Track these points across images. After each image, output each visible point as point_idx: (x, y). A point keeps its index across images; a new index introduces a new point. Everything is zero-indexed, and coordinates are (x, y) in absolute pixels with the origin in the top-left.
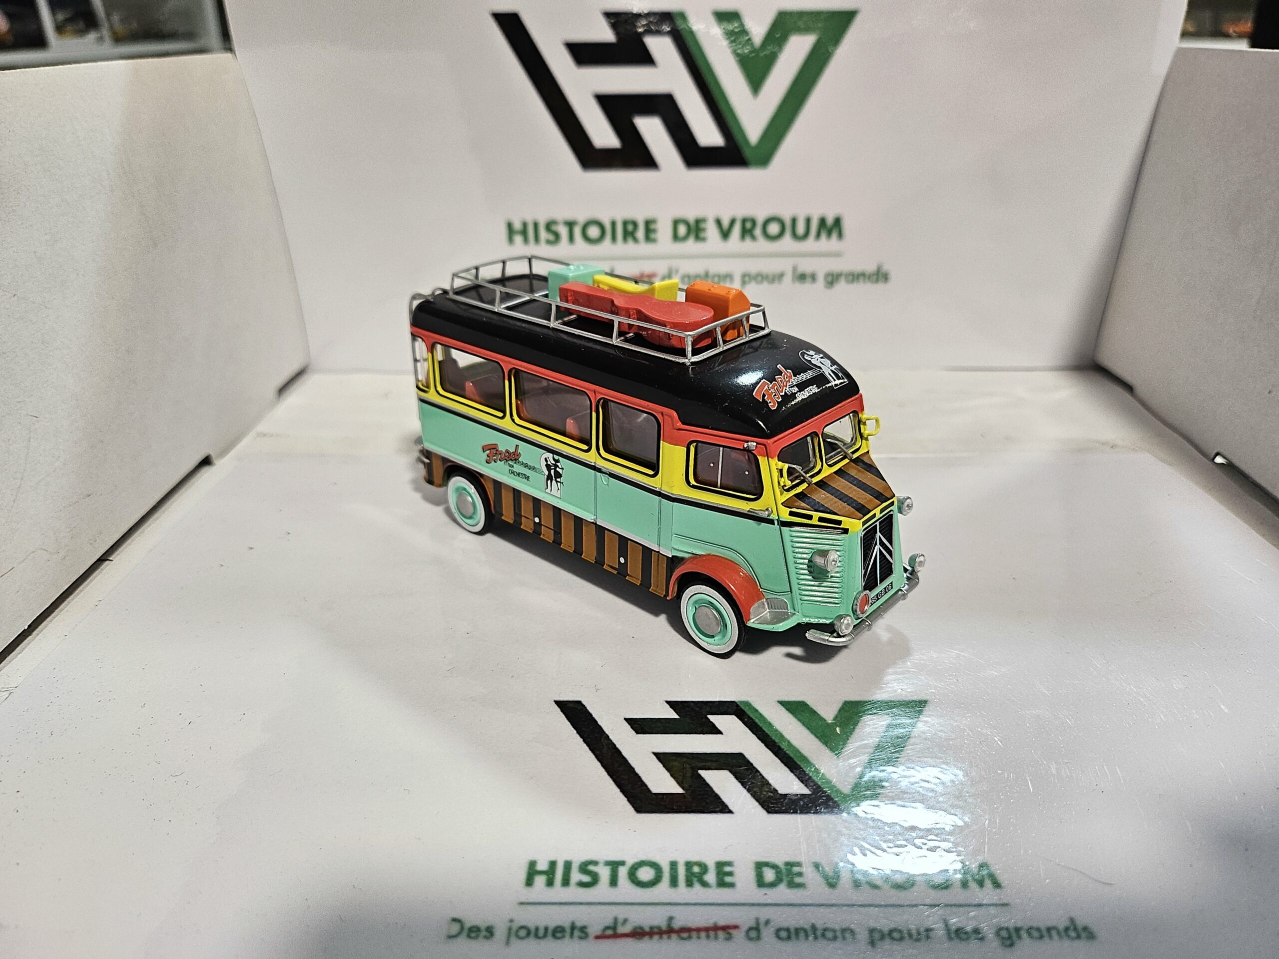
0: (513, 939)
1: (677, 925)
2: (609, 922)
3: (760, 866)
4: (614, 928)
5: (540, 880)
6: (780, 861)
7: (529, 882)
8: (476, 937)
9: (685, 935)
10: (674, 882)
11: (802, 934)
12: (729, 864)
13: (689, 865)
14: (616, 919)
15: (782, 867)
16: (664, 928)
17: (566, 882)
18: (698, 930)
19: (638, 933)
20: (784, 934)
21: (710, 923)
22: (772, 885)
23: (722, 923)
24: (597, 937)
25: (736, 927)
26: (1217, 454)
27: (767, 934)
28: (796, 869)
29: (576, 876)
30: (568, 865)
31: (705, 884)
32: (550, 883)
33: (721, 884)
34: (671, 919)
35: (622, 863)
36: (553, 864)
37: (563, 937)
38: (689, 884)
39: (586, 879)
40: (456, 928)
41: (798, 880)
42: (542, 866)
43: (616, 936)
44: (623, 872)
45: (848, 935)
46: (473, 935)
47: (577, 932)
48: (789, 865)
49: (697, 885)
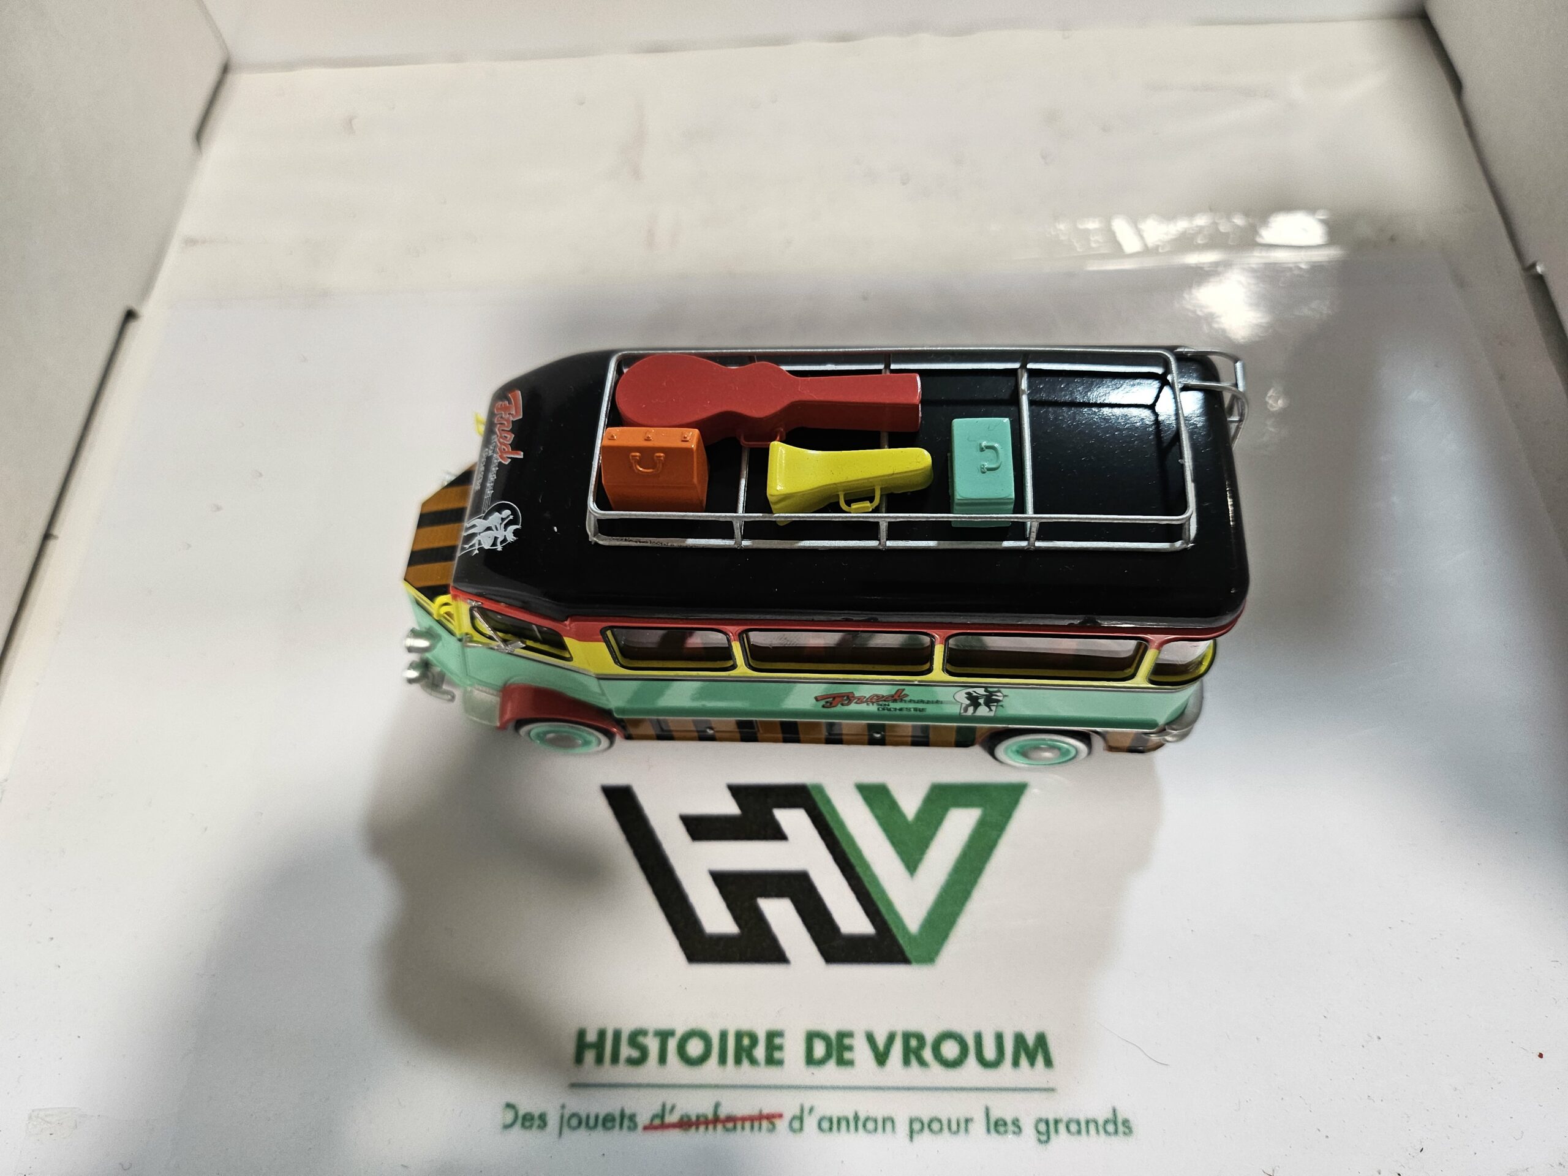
0: (565, 1130)
1: (723, 1112)
2: (656, 1108)
3: (811, 1037)
4: (662, 1116)
5: (590, 1056)
6: (831, 1031)
7: (579, 1059)
8: (531, 1127)
9: (730, 1125)
10: (723, 1060)
11: (844, 1124)
12: (780, 1034)
13: (739, 1036)
14: (664, 1106)
15: (833, 1036)
16: (710, 1116)
17: (615, 1059)
18: (744, 1119)
19: (685, 1124)
20: (825, 1125)
21: (755, 1112)
22: (822, 1062)
23: (766, 1111)
24: (646, 1128)
25: (780, 1116)
27: (811, 1123)
28: (847, 1041)
29: (626, 1051)
30: (617, 1035)
31: (753, 1061)
32: (599, 1060)
33: (771, 1061)
34: (717, 1106)
35: (671, 1033)
36: (602, 1034)
37: (613, 1127)
38: (738, 1061)
39: (635, 1054)
40: (509, 1116)
41: (847, 1055)
42: (591, 1037)
43: (664, 1126)
44: (672, 1044)
45: (889, 1125)
46: (527, 1124)
47: (626, 1123)
48: (842, 1035)
49: (745, 1062)
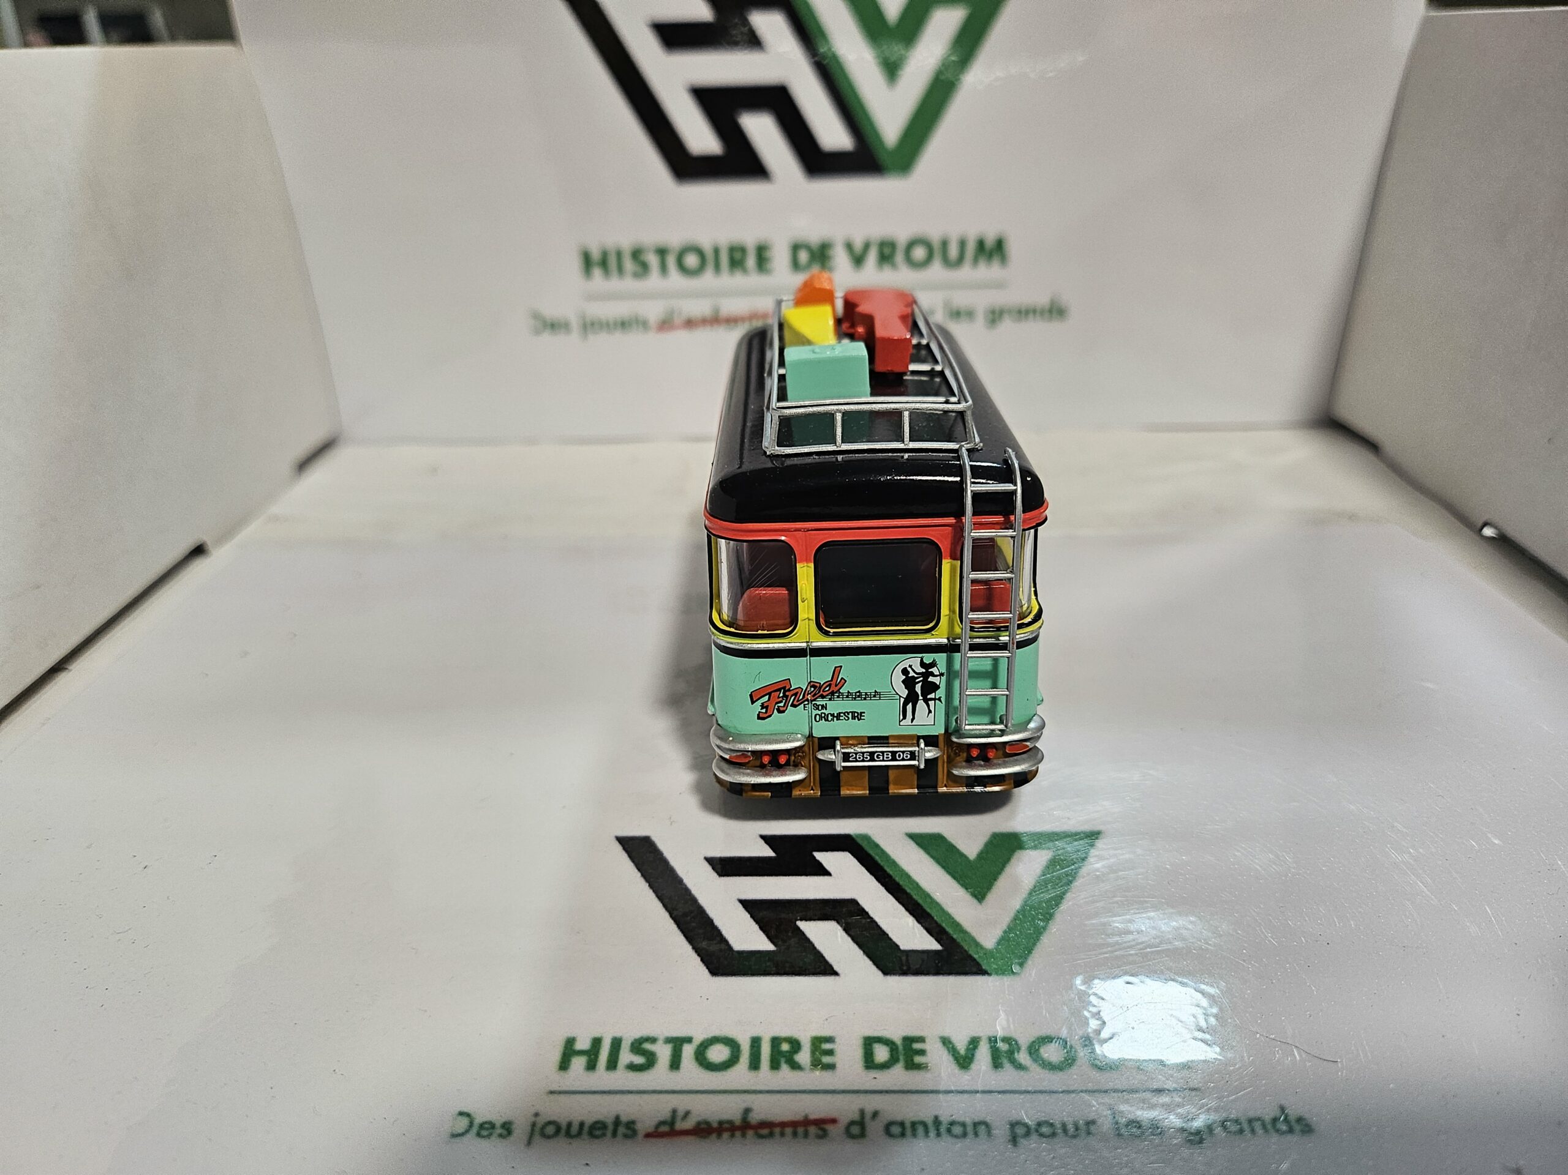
0: (537, 1138)
1: (755, 1117)
2: (665, 1114)
3: (869, 1043)
4: (672, 1123)
5: (578, 1063)
6: (896, 1036)
7: (564, 1065)
8: (489, 1136)
9: (765, 1131)
10: (755, 1065)
11: (921, 1130)
12: (830, 1040)
13: (776, 1042)
14: (674, 1111)
15: (899, 1042)
16: (738, 1122)
17: (612, 1065)
18: (783, 1125)
19: (703, 1131)
20: (896, 1130)
21: (799, 1116)
22: (885, 1066)
23: (815, 1116)
24: (648, 1135)
25: (833, 1121)
26: (1485, 524)
27: (874, 1130)
28: (917, 1046)
29: (626, 1057)
30: (616, 1043)
31: (795, 1066)
32: (591, 1066)
33: (816, 1064)
34: (747, 1111)
35: (689, 1040)
36: (597, 1042)
37: (604, 1135)
38: (775, 1065)
39: (639, 1060)
40: (462, 1124)
41: (918, 1059)
42: (583, 1044)
43: (674, 1134)
44: (688, 1051)
45: (982, 1131)
46: (484, 1133)
47: (621, 1130)
48: (909, 1040)
49: (785, 1067)
